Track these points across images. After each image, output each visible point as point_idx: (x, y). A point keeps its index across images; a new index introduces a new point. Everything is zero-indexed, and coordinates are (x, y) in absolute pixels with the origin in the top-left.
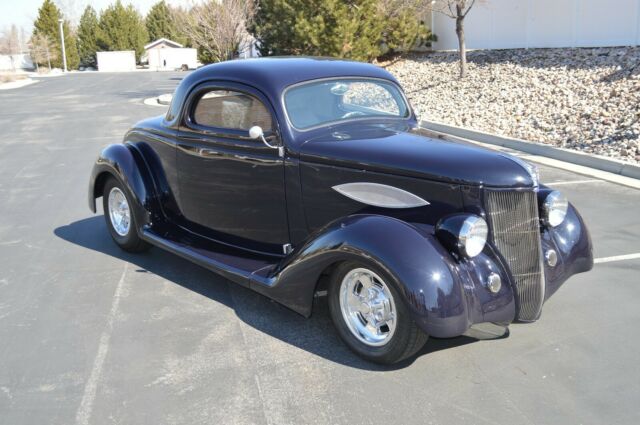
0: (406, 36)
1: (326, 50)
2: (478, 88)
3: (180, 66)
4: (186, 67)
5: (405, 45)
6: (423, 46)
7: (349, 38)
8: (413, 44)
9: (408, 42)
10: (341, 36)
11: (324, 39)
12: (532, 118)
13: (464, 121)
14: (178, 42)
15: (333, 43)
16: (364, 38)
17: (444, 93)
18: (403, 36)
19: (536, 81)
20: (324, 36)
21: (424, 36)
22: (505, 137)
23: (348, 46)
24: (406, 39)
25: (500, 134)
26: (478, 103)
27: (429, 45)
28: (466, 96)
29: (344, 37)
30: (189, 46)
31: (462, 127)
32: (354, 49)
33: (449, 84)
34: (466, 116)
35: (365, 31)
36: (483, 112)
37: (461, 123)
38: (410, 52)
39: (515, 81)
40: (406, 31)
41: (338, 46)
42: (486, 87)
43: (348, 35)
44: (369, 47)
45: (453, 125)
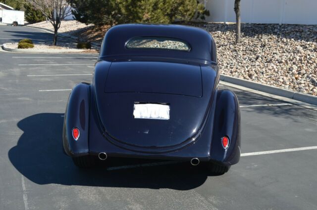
0: (188, 10)
1: (131, 17)
2: (254, 52)
3: (11, 22)
4: (16, 23)
5: (186, 17)
6: (199, 19)
7: (149, 10)
8: (193, 16)
9: (190, 15)
10: (143, 8)
11: (130, 10)
12: (308, 77)
13: (250, 76)
14: (10, 6)
15: (137, 12)
16: (159, 10)
17: (225, 53)
18: (187, 11)
19: (301, 49)
20: (130, 7)
21: (201, 11)
22: (291, 90)
23: (147, 15)
24: (188, 13)
25: (286, 88)
26: (257, 63)
27: (203, 18)
28: (245, 57)
29: (145, 9)
30: (18, 9)
31: (250, 80)
32: (151, 18)
33: (228, 47)
34: (251, 72)
35: (159, 6)
36: (264, 70)
37: (248, 77)
38: (189, 22)
39: (282, 47)
40: (189, 7)
41: (140, 15)
42: (259, 51)
43: (148, 7)
44: (162, 17)
45: (241, 78)
